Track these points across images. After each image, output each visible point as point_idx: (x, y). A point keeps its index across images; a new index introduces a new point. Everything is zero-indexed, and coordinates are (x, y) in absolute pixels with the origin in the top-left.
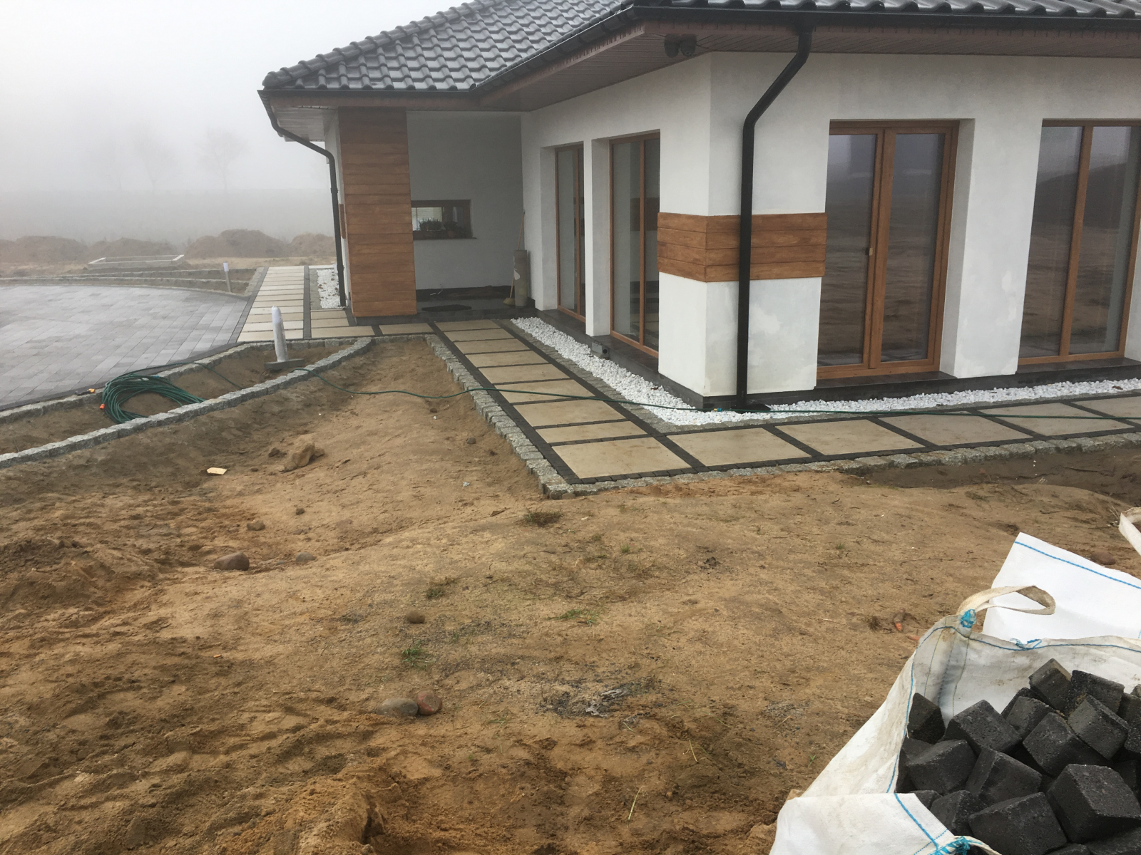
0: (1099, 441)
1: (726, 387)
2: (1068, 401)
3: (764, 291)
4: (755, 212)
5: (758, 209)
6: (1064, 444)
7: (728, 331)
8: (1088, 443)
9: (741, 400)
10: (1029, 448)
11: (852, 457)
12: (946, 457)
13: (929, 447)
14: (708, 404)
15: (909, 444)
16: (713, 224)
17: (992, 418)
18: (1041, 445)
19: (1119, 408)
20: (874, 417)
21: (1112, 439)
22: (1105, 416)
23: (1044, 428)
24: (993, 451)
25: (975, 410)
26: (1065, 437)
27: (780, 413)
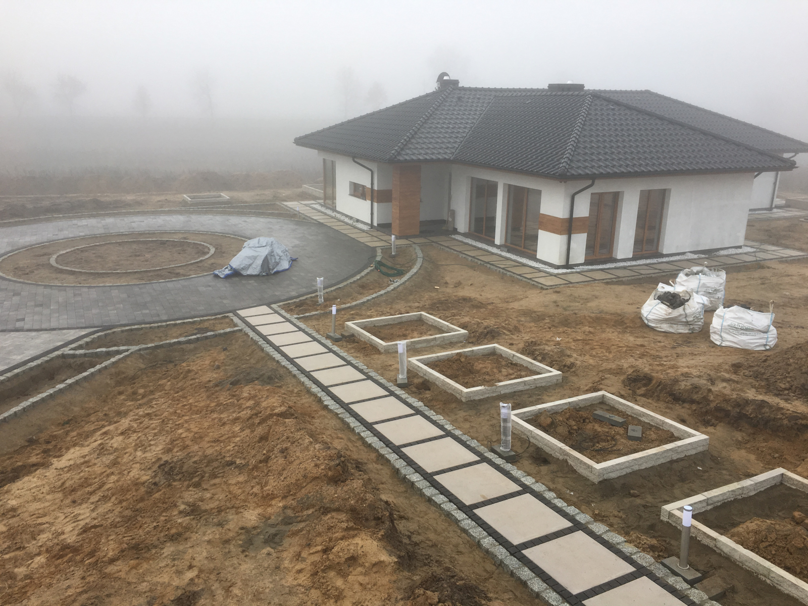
0: (656, 275)
1: (563, 263)
2: (646, 265)
3: (574, 237)
4: (574, 217)
5: (575, 216)
6: (648, 276)
7: (565, 247)
8: (653, 275)
9: (567, 266)
10: (641, 277)
11: (603, 280)
12: (624, 279)
13: (619, 277)
14: (558, 267)
15: (614, 277)
16: (563, 220)
17: (629, 270)
18: (643, 276)
19: (658, 266)
20: (602, 270)
21: (658, 274)
22: (656, 269)
23: (642, 272)
24: (633, 278)
25: (625, 268)
26: (648, 274)
27: (577, 269)
